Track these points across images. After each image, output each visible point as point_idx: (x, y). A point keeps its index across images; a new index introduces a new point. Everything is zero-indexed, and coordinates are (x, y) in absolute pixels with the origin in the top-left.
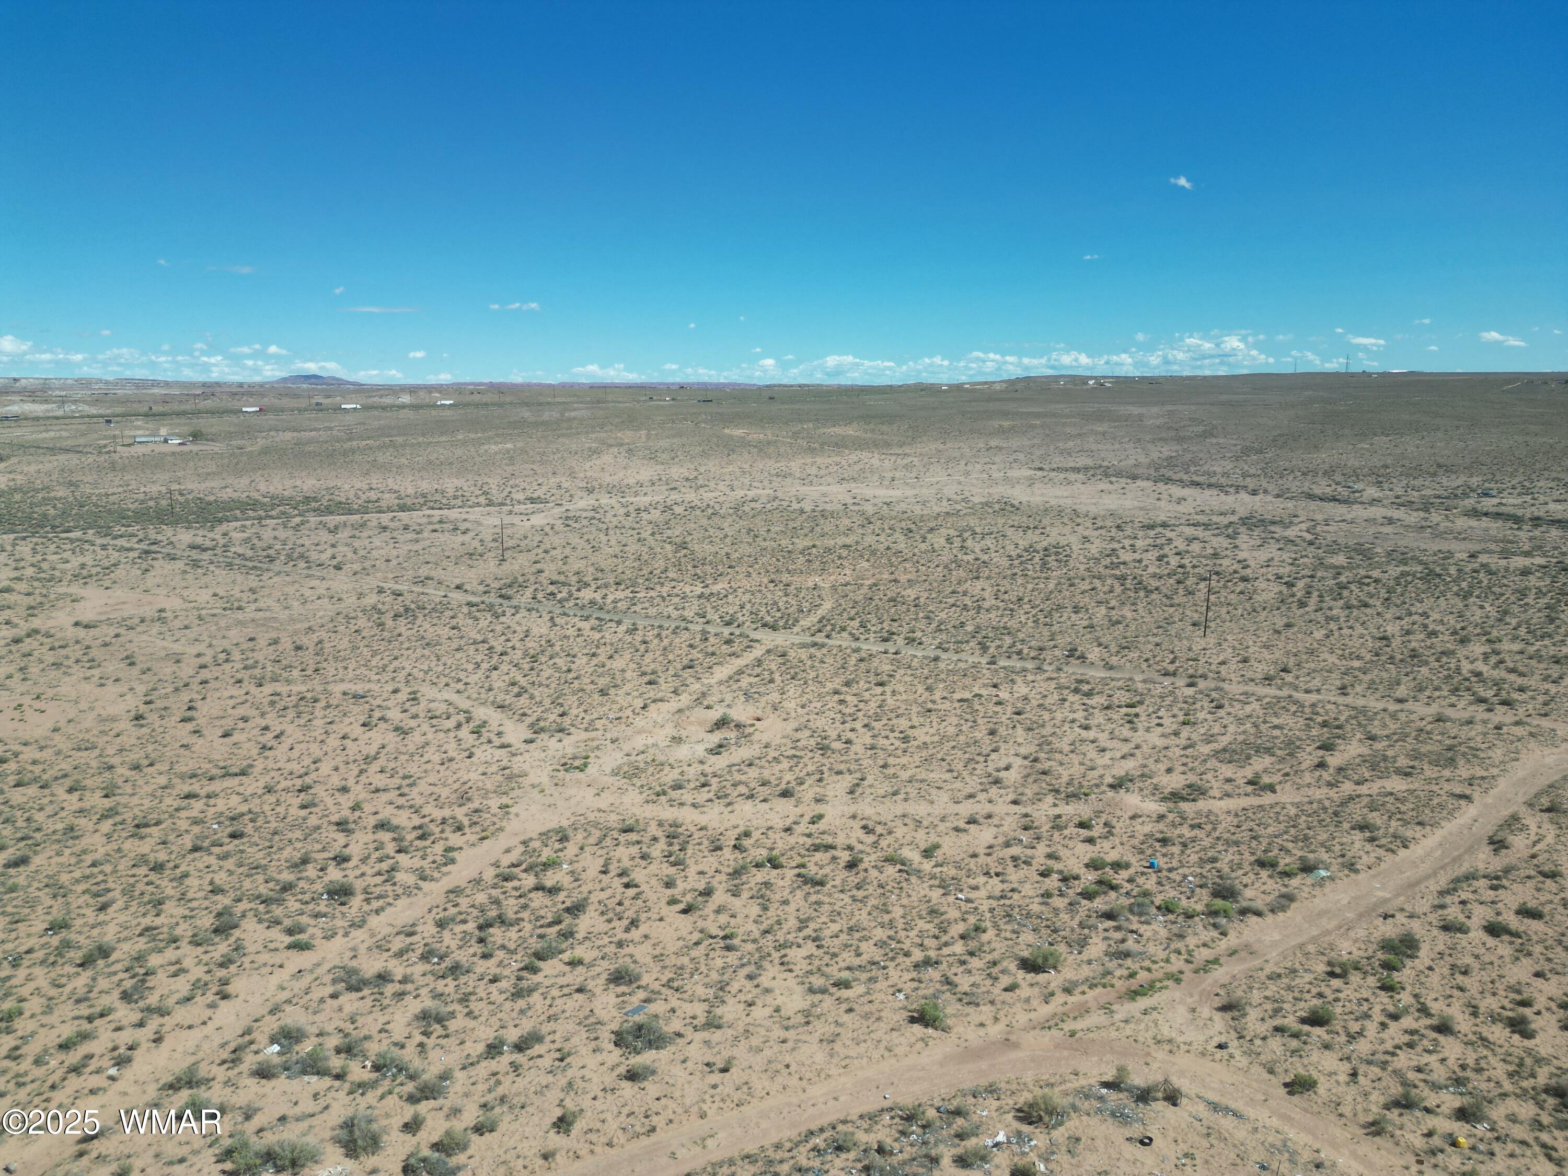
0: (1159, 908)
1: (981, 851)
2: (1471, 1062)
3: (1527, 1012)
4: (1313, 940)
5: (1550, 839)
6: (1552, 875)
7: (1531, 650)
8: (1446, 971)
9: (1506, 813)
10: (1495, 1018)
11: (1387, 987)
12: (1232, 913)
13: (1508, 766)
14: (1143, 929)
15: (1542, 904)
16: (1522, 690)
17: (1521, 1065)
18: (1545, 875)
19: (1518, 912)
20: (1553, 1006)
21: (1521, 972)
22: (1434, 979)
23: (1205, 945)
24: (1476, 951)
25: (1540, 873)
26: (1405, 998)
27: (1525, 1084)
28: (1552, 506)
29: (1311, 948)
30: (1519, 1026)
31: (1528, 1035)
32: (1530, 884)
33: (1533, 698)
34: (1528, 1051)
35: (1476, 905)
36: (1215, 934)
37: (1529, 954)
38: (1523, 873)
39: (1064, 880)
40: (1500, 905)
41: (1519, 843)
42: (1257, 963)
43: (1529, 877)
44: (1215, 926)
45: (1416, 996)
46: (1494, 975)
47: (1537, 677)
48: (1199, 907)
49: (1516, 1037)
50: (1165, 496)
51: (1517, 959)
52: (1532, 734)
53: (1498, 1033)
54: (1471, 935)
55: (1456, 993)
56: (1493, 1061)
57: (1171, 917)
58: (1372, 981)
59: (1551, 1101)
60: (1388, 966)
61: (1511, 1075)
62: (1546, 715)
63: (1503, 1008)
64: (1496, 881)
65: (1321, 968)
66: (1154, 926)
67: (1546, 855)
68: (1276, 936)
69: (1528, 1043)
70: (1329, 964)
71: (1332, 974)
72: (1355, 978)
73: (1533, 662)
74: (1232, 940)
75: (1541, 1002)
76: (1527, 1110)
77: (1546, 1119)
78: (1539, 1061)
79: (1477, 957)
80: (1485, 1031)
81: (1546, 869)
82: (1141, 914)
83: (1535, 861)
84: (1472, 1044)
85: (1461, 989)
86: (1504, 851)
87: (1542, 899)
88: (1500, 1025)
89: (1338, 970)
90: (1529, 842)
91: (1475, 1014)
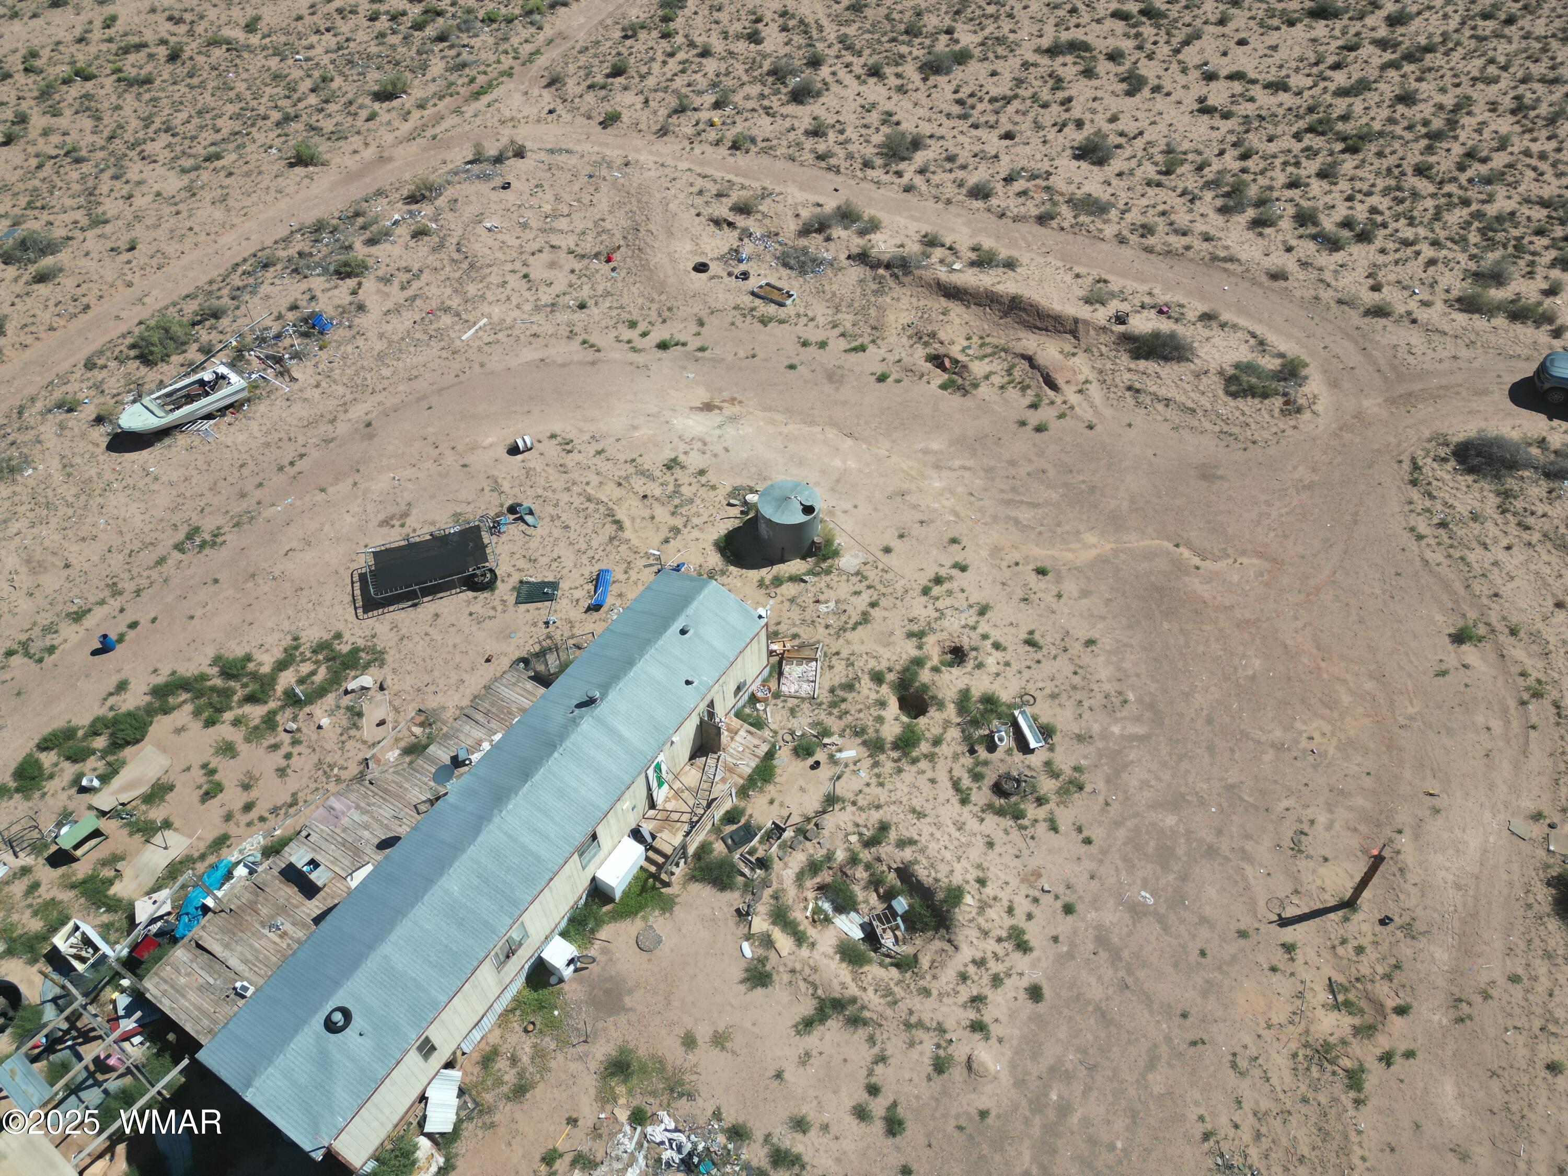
2: (723, 71)
4: (610, 15)
8: (707, 12)
14: (472, 42)
17: (754, 62)
23: (526, 41)
26: (679, 39)
27: (756, 74)
30: (754, 38)
31: (758, 42)
34: (759, 53)
39: (393, 18)
42: (569, 45)
53: (741, 47)
56: (737, 65)
59: (770, 79)
61: (747, 71)
66: (482, 37)
69: (759, 47)
76: (755, 90)
77: (767, 91)
78: (765, 57)
80: (732, 47)
84: (723, 58)
91: (726, 38)
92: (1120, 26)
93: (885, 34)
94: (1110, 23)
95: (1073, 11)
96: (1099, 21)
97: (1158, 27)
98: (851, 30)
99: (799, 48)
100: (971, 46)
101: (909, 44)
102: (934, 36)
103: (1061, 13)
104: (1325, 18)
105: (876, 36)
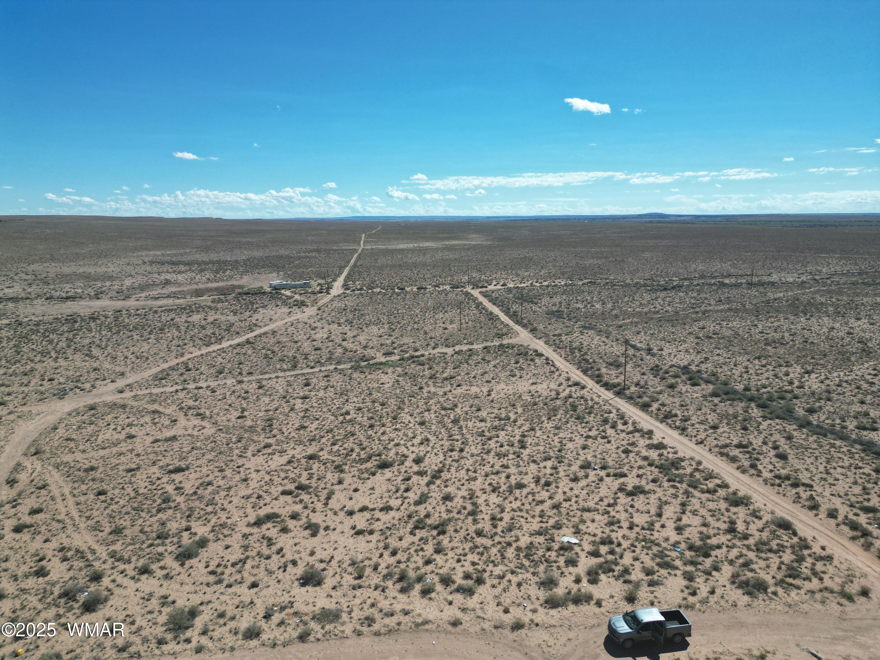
2: (18, 606)
3: (44, 563)
5: (39, 469)
6: (44, 487)
7: (10, 371)
9: (13, 464)
10: (26, 576)
13: (9, 438)
15: (41, 504)
16: (9, 394)
17: (45, 592)
18: (40, 488)
19: (30, 514)
20: (56, 553)
21: (37, 544)
24: (10, 545)
25: (37, 488)
27: (49, 600)
28: (6, 291)
30: (41, 573)
31: (45, 575)
32: (33, 496)
33: (16, 397)
34: (47, 583)
35: (6, 520)
37: (40, 533)
38: (28, 492)
40: (19, 514)
41: (23, 477)
43: (32, 493)
46: (23, 553)
47: (16, 385)
49: (41, 579)
51: (34, 538)
52: (19, 417)
53: (31, 583)
54: (5, 538)
56: (30, 598)
59: (63, 600)
61: (40, 600)
62: (25, 404)
63: (31, 568)
64: (14, 503)
67: (39, 478)
69: (47, 579)
73: (13, 378)
75: (49, 554)
76: (52, 612)
77: (61, 611)
78: (53, 585)
79: (11, 548)
80: (23, 586)
81: (40, 485)
83: (34, 483)
84: (17, 596)
85: (6, 570)
86: (16, 485)
87: (41, 501)
88: (31, 577)
90: (28, 474)
91: (16, 580)
92: (289, 498)
93: (143, 542)
94: (283, 498)
95: (259, 497)
96: (276, 499)
97: (309, 493)
98: (117, 547)
99: (80, 570)
100: (206, 534)
101: (163, 544)
102: (179, 534)
103: (253, 500)
104: (387, 468)
105: (137, 546)
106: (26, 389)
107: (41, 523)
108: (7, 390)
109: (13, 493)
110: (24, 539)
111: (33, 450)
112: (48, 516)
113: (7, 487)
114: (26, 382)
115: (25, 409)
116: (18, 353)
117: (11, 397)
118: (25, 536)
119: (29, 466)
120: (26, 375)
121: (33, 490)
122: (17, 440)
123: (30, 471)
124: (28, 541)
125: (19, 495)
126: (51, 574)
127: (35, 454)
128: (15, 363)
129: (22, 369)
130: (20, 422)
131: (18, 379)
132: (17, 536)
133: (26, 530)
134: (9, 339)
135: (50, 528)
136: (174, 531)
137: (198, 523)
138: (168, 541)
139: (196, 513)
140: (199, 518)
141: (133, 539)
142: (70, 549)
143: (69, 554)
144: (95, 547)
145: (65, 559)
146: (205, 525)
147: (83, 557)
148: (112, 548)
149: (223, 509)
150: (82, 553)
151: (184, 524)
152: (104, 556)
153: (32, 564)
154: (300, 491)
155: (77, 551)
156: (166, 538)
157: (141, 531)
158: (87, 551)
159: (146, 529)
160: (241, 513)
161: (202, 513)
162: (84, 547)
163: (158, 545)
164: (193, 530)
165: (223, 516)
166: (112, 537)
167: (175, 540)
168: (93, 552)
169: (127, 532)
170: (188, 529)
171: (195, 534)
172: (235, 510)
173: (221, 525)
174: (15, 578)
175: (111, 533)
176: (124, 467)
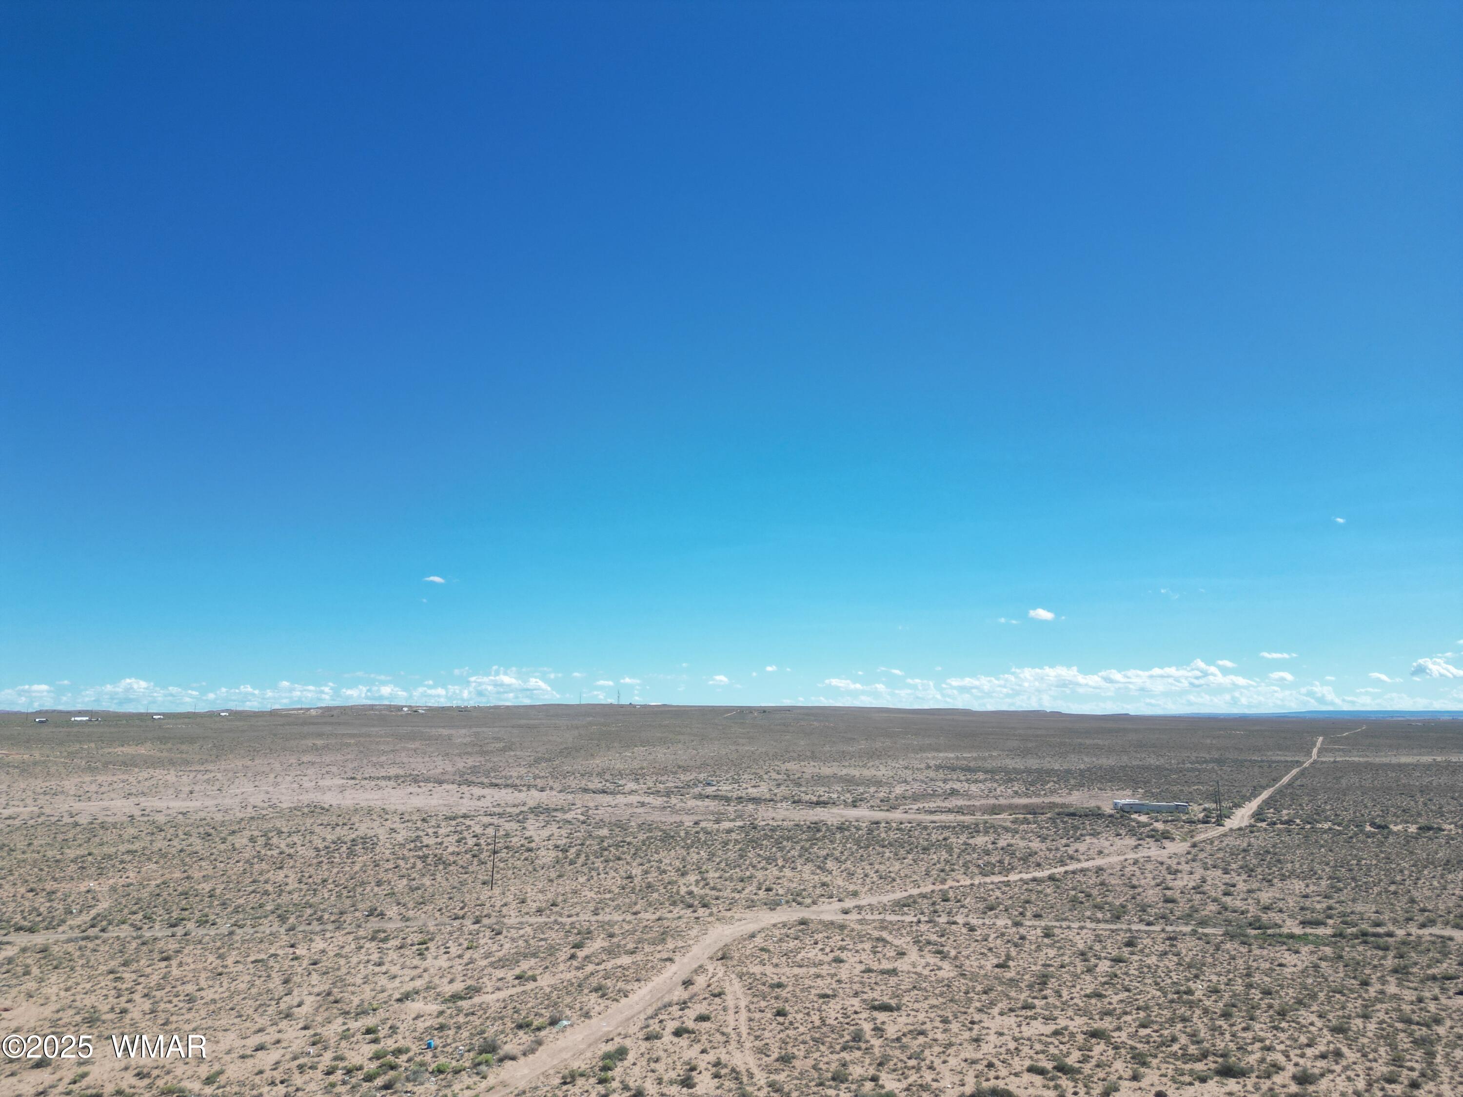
0: (432, 1073)
1: (267, 1068)
3: (694, 1073)
5: (720, 974)
6: (719, 995)
7: (728, 875)
9: (695, 966)
10: (671, 1082)
11: (601, 1081)
12: (492, 1062)
13: (700, 938)
15: (711, 1012)
16: (717, 898)
18: (715, 996)
19: (695, 1020)
20: (710, 1066)
21: (692, 1053)
22: (636, 1070)
24: (666, 1048)
25: (712, 995)
28: (750, 790)
29: (552, 1072)
32: (705, 1003)
33: (724, 902)
35: (669, 1021)
36: (477, 1078)
37: (699, 1041)
38: (701, 997)
40: (685, 1018)
41: (701, 981)
43: (705, 999)
44: (478, 1074)
45: (622, 1082)
46: (676, 1059)
47: (729, 891)
48: (467, 1064)
49: (685, 1089)
50: (467, 795)
51: (692, 1045)
52: (718, 919)
54: (663, 1039)
55: (649, 1074)
57: (442, 1076)
58: (593, 1080)
60: (606, 1068)
62: (730, 910)
63: (679, 1076)
64: (684, 1005)
65: (557, 1081)
67: (717, 984)
68: (526, 1071)
70: (563, 1078)
71: (565, 1083)
72: (580, 1082)
73: (727, 883)
74: (491, 1080)
75: (702, 1065)
79: (666, 1051)
81: (716, 991)
82: (415, 1080)
83: (710, 989)
85: (653, 1071)
86: (691, 987)
87: (711, 1009)
88: (675, 1085)
89: (568, 1080)
90: (708, 978)
106: (737, 896)
107: (703, 1031)
108: (717, 894)
109: (685, 995)
110: (681, 1044)
111: (720, 954)
112: (713, 1026)
113: (681, 988)
114: (740, 888)
115: (729, 914)
116: (741, 856)
117: (718, 902)
118: (684, 1041)
119: (711, 970)
120: (742, 881)
121: (707, 996)
122: (708, 942)
123: (710, 975)
124: (685, 1048)
125: (691, 998)
126: (698, 1088)
127: (722, 959)
128: (735, 867)
129: (740, 874)
130: (717, 925)
131: (732, 884)
132: (676, 1040)
133: (686, 1036)
134: (737, 842)
135: (711, 1039)
136: (855, 1076)
137: (890, 1076)
138: (843, 1086)
139: (892, 1063)
140: (894, 1070)
141: (801, 1073)
142: (726, 1066)
143: (723, 1072)
144: (755, 1070)
145: (717, 1076)
146: (899, 1080)
147: (737, 1079)
148: (773, 1077)
149: (931, 1068)
150: (737, 1073)
151: (872, 1071)
152: (763, 1082)
153: (682, 1073)
154: (1059, 1074)
155: (733, 1070)
156: (842, 1082)
157: (815, 1067)
158: (744, 1073)
159: (821, 1065)
160: (957, 1079)
161: (900, 1065)
162: (742, 1068)
163: (830, 1087)
164: (881, 1082)
165: (928, 1076)
166: (777, 1065)
167: (854, 1087)
168: (751, 1076)
169: (797, 1063)
170: (874, 1079)
171: (882, 1087)
172: (948, 1074)
173: (921, 1086)
174: (660, 1081)
175: (777, 1060)
176: (817, 992)
